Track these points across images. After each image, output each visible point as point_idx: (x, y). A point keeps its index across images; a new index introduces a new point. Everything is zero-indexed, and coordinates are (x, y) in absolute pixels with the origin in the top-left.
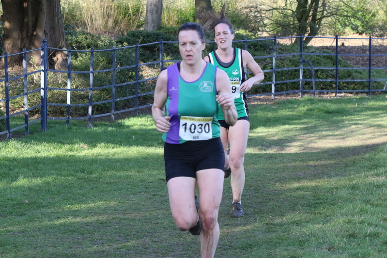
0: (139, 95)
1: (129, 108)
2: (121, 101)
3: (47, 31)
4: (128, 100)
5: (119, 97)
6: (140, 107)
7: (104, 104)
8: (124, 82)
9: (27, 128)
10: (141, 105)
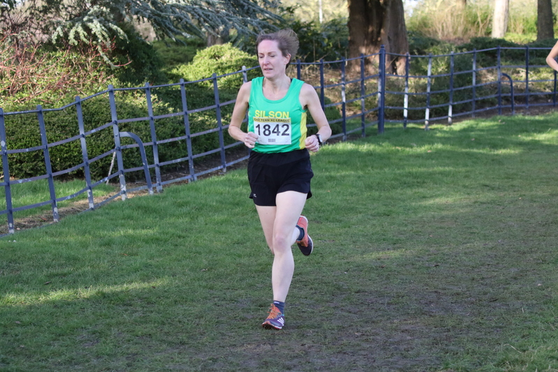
0: (476, 99)
1: (467, 111)
2: (458, 105)
3: (391, 38)
4: (466, 103)
5: (457, 101)
6: (477, 111)
7: (442, 107)
8: (462, 86)
9: (363, 130)
10: (478, 109)
